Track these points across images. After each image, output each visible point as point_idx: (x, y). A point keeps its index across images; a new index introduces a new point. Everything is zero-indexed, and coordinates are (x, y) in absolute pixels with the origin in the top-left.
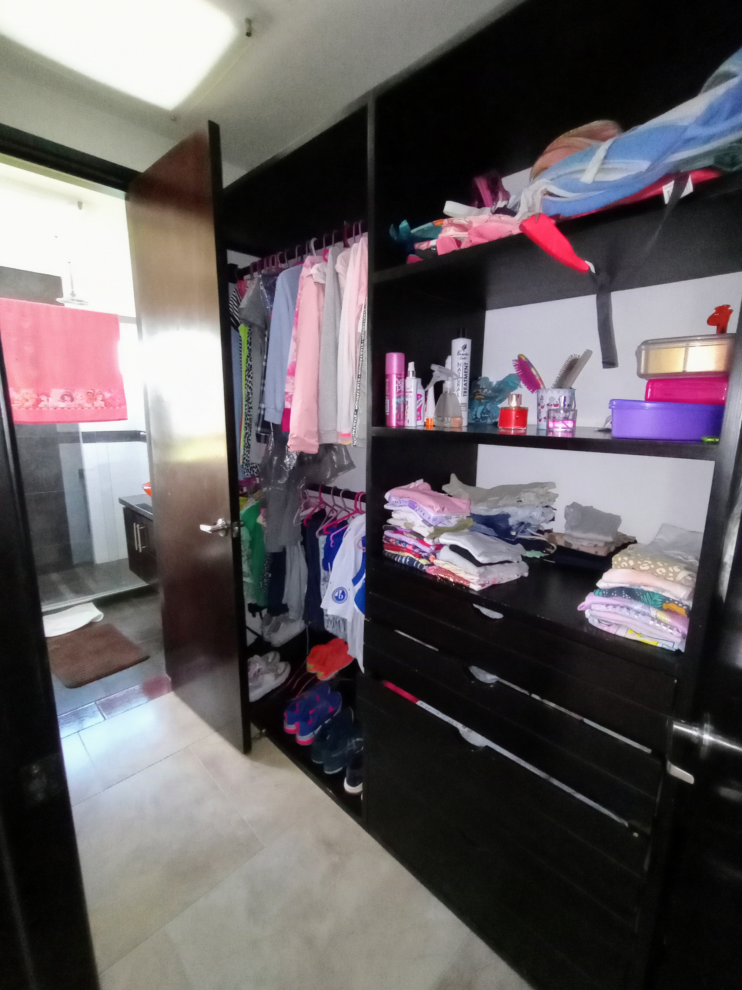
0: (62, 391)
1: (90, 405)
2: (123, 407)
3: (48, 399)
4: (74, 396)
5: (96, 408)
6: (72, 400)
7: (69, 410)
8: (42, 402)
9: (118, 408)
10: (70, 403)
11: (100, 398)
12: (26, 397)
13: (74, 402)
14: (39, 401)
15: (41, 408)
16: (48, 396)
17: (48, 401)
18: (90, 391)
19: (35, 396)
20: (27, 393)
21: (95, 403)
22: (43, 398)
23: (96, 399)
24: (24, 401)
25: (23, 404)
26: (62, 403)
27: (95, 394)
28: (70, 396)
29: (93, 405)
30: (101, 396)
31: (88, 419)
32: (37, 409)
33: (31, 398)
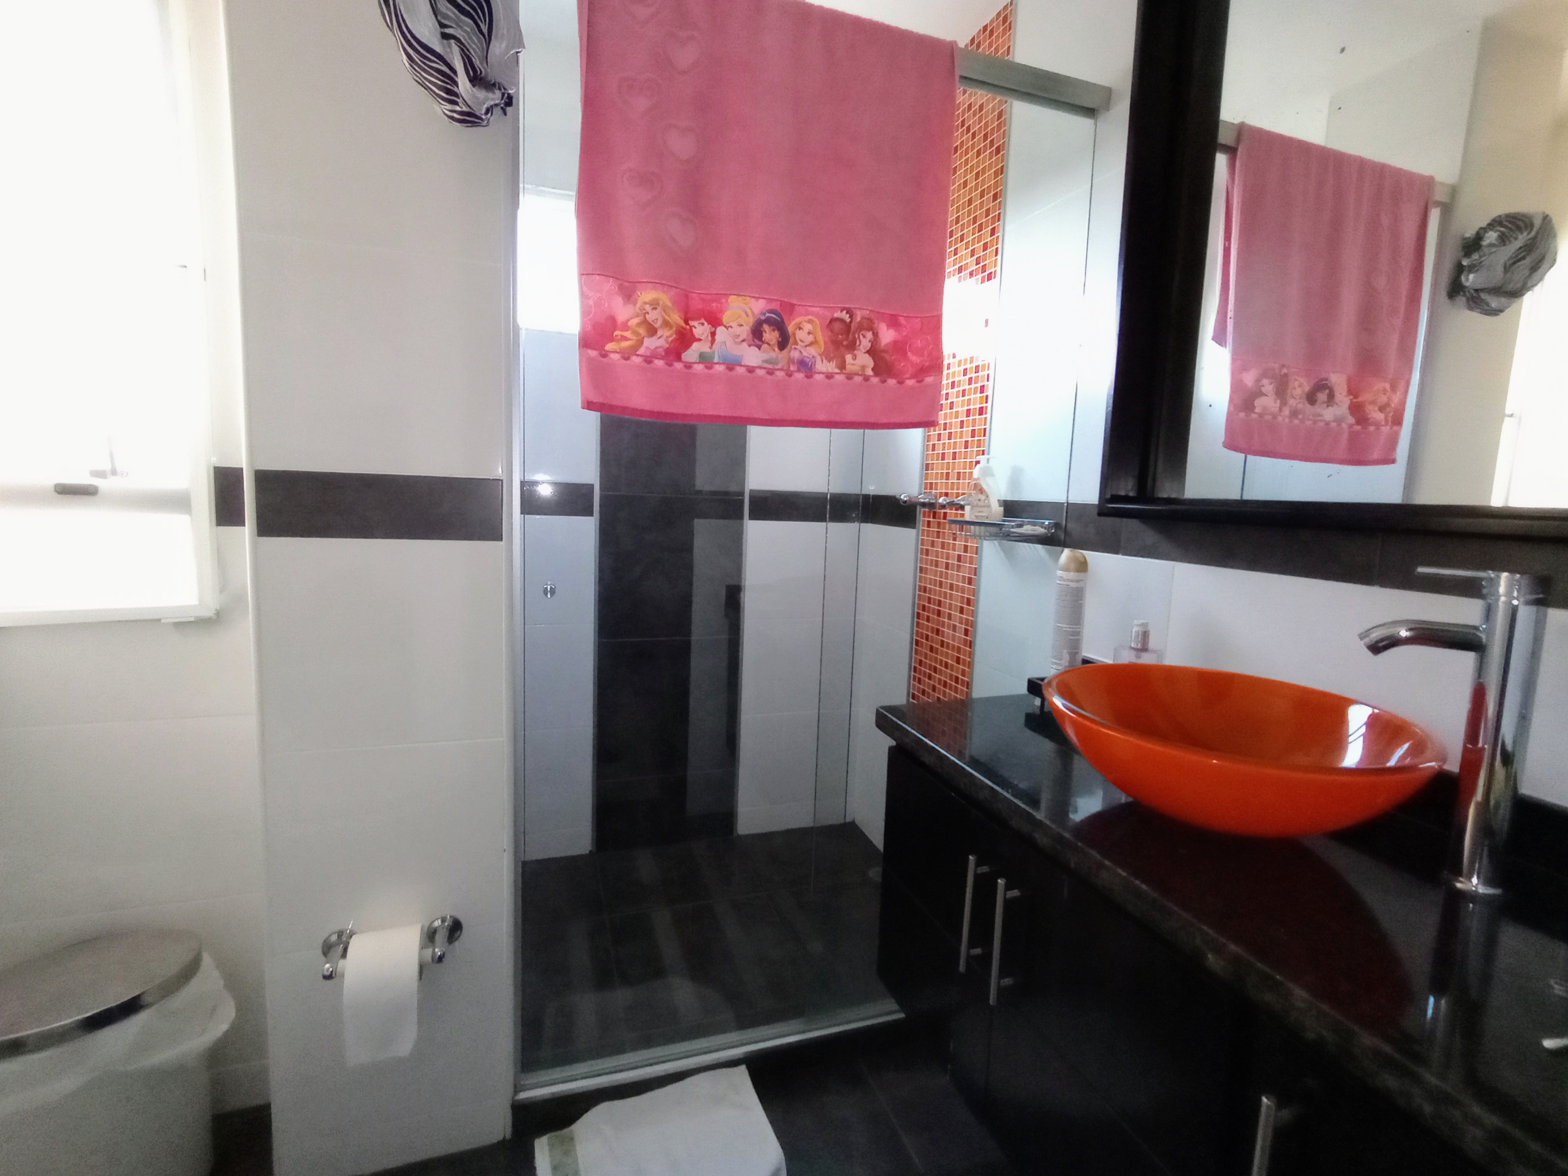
0: (758, 307)
1: (831, 367)
2: (929, 380)
3: (713, 334)
4: (790, 328)
5: (849, 377)
6: (783, 343)
7: (769, 377)
8: (695, 345)
9: (910, 382)
10: (775, 354)
11: (865, 343)
12: (653, 316)
13: (786, 351)
14: (685, 339)
15: (688, 366)
16: (715, 321)
17: (713, 341)
18: (837, 315)
19: (676, 318)
20: (655, 305)
21: (849, 358)
22: (700, 329)
23: (852, 347)
24: (642, 331)
25: (640, 343)
26: (754, 349)
27: (854, 326)
28: (780, 327)
29: (842, 366)
30: (869, 335)
31: (822, 417)
32: (678, 366)
33: (666, 324)
